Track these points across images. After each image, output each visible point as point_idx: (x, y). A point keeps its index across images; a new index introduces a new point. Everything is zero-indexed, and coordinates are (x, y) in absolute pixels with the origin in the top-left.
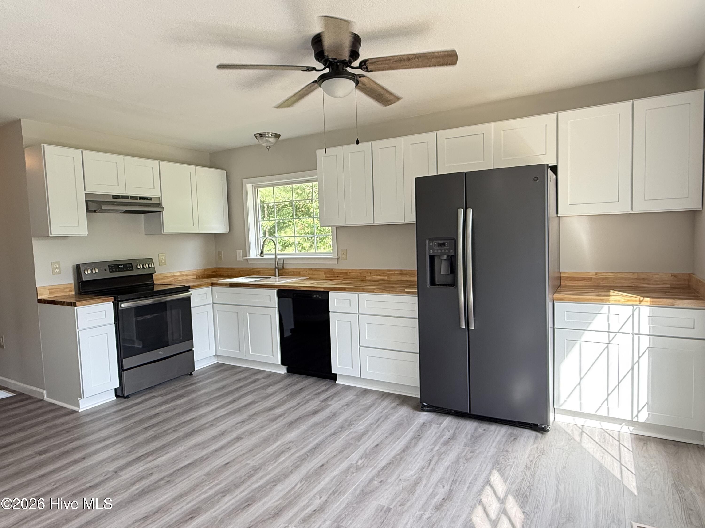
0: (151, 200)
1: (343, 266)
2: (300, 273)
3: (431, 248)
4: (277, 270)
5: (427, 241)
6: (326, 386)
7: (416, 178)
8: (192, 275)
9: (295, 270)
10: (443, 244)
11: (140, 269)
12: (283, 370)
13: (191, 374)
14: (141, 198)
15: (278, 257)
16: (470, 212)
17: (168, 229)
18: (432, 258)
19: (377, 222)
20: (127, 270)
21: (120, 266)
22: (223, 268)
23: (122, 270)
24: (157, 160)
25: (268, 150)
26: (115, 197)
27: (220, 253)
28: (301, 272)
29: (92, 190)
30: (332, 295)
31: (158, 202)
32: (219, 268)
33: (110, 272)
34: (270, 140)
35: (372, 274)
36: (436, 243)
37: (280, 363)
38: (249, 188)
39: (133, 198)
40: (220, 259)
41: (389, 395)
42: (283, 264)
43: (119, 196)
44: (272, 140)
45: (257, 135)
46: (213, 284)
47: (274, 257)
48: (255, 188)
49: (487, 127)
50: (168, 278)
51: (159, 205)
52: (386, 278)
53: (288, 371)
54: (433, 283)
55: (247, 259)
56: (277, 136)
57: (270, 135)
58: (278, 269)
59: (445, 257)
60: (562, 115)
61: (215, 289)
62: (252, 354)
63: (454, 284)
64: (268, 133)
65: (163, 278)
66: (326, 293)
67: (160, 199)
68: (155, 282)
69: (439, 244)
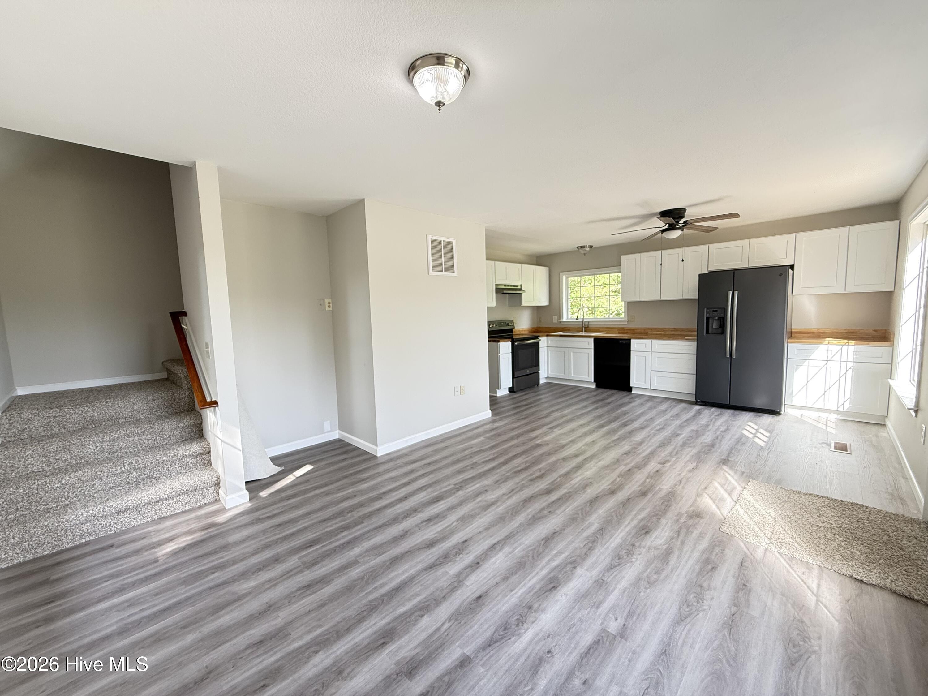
0: (518, 287)
1: (632, 326)
3: (707, 313)
4: (583, 328)
5: (705, 309)
7: (699, 275)
9: (595, 328)
10: (716, 311)
11: (509, 325)
12: (593, 386)
13: (539, 385)
14: (514, 286)
16: (736, 293)
17: (524, 304)
18: (708, 319)
19: (663, 298)
21: (502, 324)
22: (542, 328)
23: (502, 326)
24: (521, 264)
25: (583, 255)
26: (505, 286)
27: (540, 318)
28: (600, 329)
29: (498, 283)
30: (633, 341)
31: (521, 288)
32: (540, 327)
34: (586, 249)
36: (711, 310)
37: (593, 381)
38: (564, 277)
39: (511, 286)
40: (540, 321)
41: (669, 399)
42: (588, 324)
43: (507, 285)
44: (588, 249)
45: (579, 247)
46: (547, 336)
48: (567, 278)
49: (745, 243)
51: (520, 290)
52: (663, 333)
53: (597, 386)
54: (707, 332)
55: (561, 322)
56: (591, 247)
59: (717, 318)
60: (799, 235)
61: (549, 338)
62: (573, 376)
63: (723, 332)
64: (587, 246)
65: (517, 332)
66: (629, 340)
67: (521, 286)
68: (514, 333)
69: (713, 311)
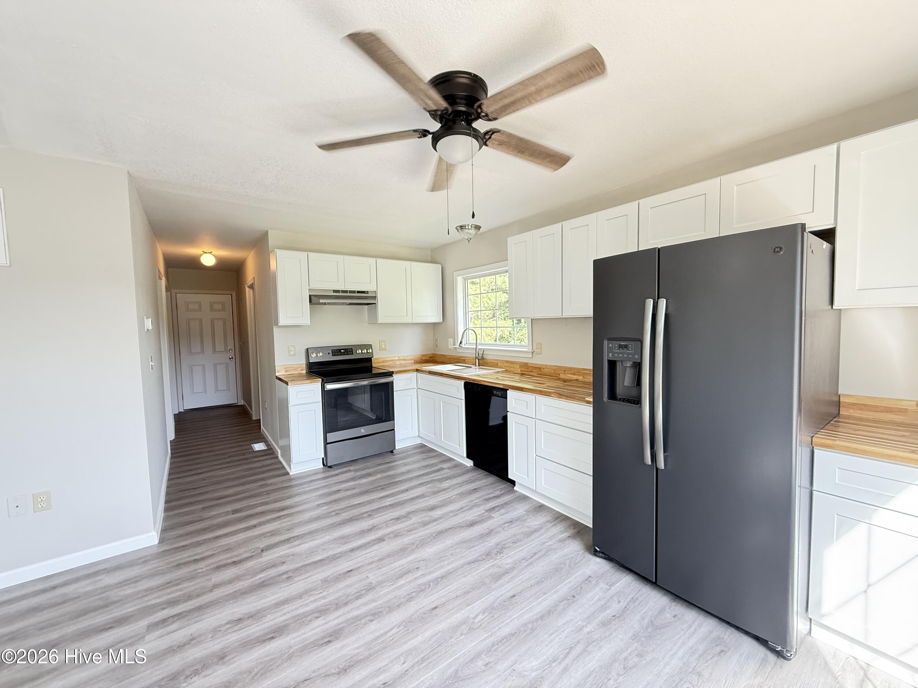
0: (368, 293)
1: (537, 361)
2: (497, 364)
3: (610, 350)
4: (477, 360)
5: (606, 342)
6: (501, 491)
7: (595, 260)
8: (410, 360)
9: (494, 361)
10: (626, 347)
11: (359, 354)
12: (468, 463)
13: (392, 452)
14: (358, 292)
15: (479, 347)
16: (663, 303)
17: (381, 319)
18: (612, 364)
19: (566, 314)
20: (348, 354)
21: (342, 351)
22: (438, 355)
23: (343, 354)
24: (375, 257)
25: (469, 242)
26: (335, 291)
27: (436, 340)
28: (499, 364)
29: (313, 286)
30: (511, 394)
31: (375, 295)
32: (435, 354)
33: (333, 355)
34: (470, 231)
35: (566, 372)
36: (616, 344)
37: (465, 455)
38: (460, 280)
39: (351, 292)
40: (435, 346)
42: (483, 354)
43: (339, 290)
44: (473, 231)
45: (457, 228)
46: (418, 371)
47: (475, 347)
48: (466, 280)
49: (711, 184)
50: (387, 361)
51: (375, 298)
54: (613, 395)
55: (456, 348)
56: (478, 228)
57: (470, 227)
58: (479, 360)
59: (629, 364)
60: (846, 144)
61: (419, 375)
62: (444, 442)
63: (637, 401)
64: (468, 225)
65: (383, 362)
67: (375, 292)
68: (374, 365)
69: (620, 347)
